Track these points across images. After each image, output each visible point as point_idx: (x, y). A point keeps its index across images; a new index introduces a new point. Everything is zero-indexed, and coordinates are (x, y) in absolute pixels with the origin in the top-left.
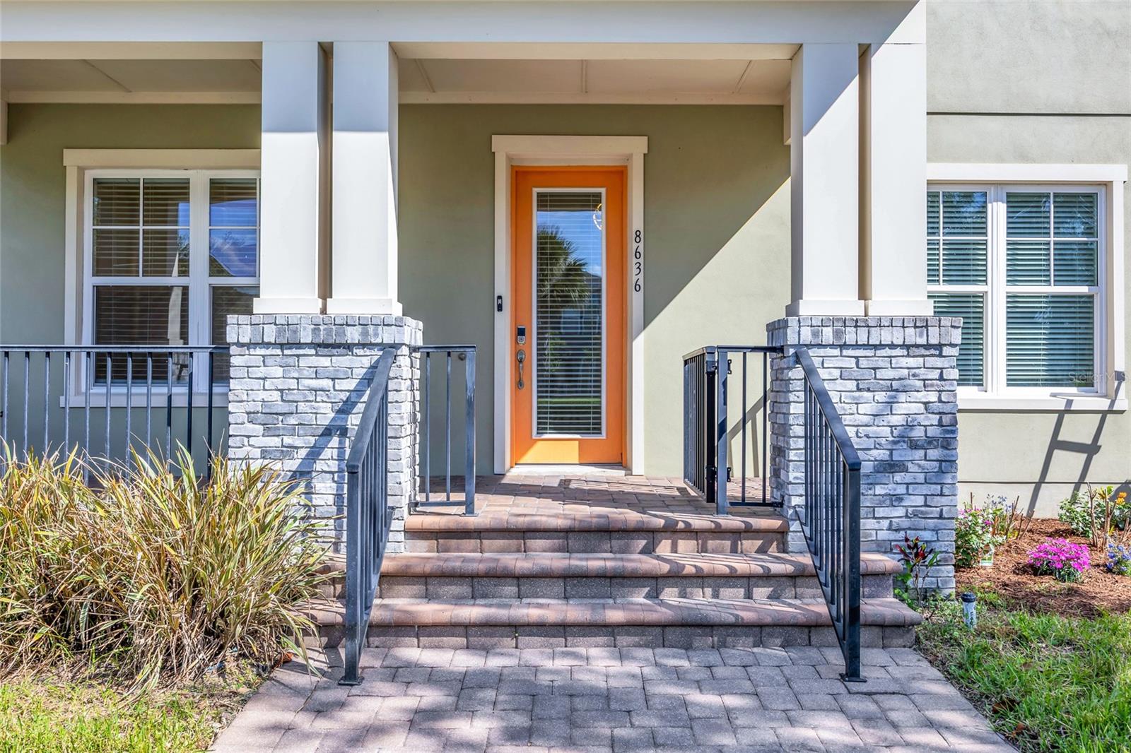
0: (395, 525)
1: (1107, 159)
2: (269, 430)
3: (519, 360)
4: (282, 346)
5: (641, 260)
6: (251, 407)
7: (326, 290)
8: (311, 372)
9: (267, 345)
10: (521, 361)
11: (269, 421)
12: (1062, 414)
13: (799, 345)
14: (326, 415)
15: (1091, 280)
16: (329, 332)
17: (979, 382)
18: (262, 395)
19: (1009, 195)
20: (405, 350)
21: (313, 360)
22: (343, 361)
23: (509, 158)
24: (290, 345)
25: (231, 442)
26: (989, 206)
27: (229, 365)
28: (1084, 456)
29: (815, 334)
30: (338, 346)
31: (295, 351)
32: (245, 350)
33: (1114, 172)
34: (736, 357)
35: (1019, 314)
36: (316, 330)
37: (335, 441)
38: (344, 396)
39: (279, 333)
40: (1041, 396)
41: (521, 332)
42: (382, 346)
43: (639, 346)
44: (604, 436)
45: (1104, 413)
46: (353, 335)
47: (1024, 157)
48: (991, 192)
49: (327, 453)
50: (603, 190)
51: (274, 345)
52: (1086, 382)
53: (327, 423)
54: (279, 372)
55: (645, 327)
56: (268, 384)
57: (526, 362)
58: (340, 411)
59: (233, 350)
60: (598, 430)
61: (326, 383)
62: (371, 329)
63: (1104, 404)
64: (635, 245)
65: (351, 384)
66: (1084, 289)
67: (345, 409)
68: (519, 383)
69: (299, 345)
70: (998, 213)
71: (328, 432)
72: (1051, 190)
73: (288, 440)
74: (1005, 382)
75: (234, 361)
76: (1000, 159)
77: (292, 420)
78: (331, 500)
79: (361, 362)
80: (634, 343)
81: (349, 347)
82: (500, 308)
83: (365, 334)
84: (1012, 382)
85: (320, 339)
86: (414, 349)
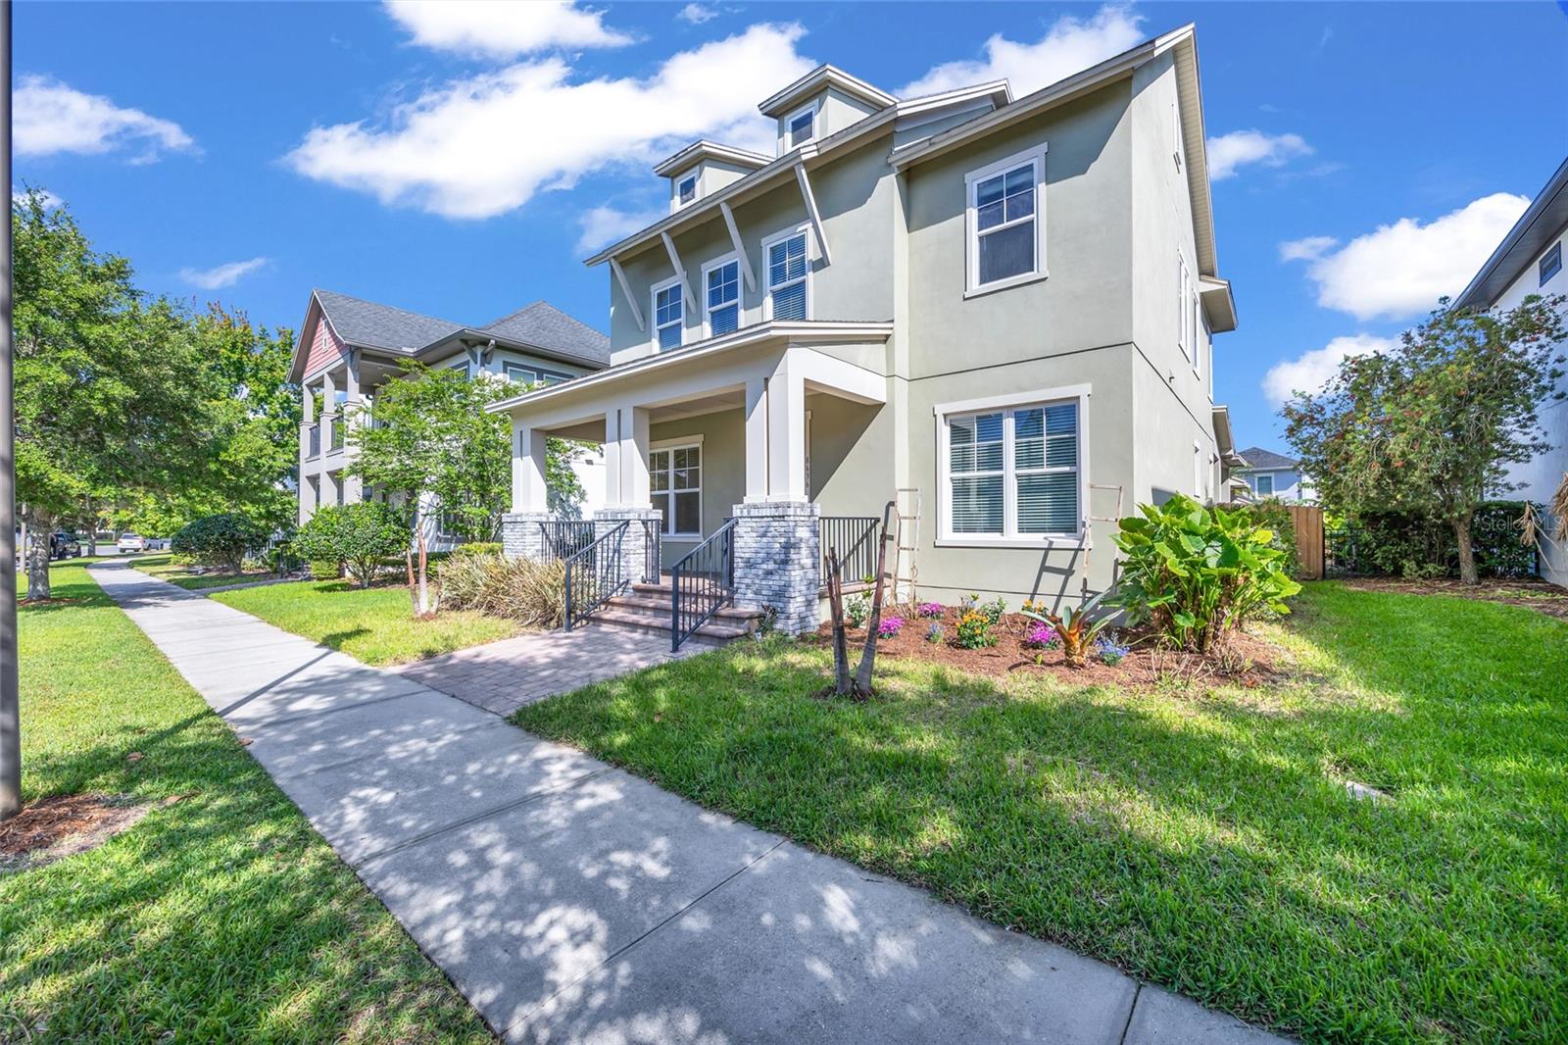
1: (1077, 381)
7: (621, 500)
12: (1047, 550)
15: (1074, 464)
17: (1001, 530)
19: (1016, 413)
26: (1003, 421)
28: (1063, 577)
33: (1082, 389)
35: (1026, 487)
40: (1038, 539)
45: (1077, 550)
47: (1021, 389)
48: (1005, 413)
52: (1071, 529)
63: (1075, 544)
66: (1067, 469)
70: (1009, 425)
72: (1043, 407)
74: (1016, 530)
76: (1006, 392)
84: (1021, 530)
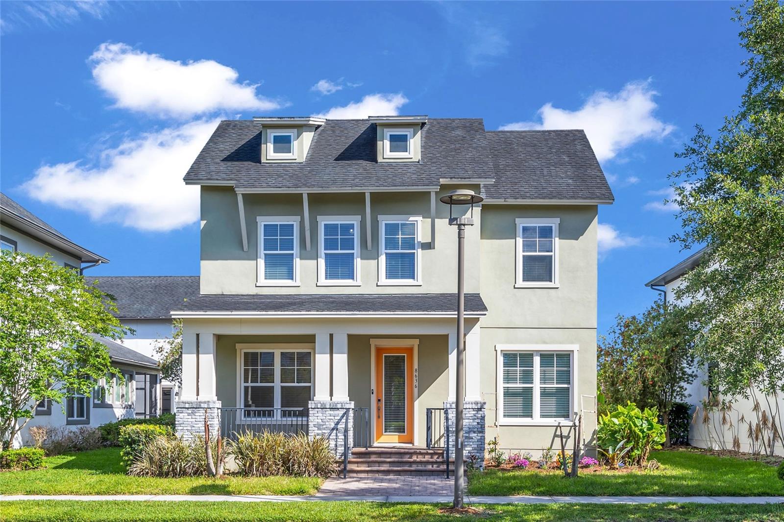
0: (350, 452)
1: (572, 343)
2: (319, 429)
3: (379, 409)
4: (322, 409)
5: (417, 378)
6: (314, 423)
7: (331, 395)
8: (329, 415)
9: (318, 408)
10: (379, 410)
11: (319, 427)
12: (557, 427)
13: (447, 408)
14: (333, 425)
15: (569, 383)
16: (333, 405)
17: (531, 417)
18: (318, 420)
19: (540, 354)
20: (351, 409)
21: (329, 412)
22: (336, 412)
23: (375, 345)
24: (324, 408)
25: (310, 432)
26: (534, 357)
27: (309, 413)
29: (451, 406)
30: (335, 408)
31: (325, 410)
32: (313, 409)
33: (575, 347)
34: (433, 411)
35: (544, 393)
36: (330, 405)
37: (335, 431)
38: (337, 421)
39: (322, 405)
40: (551, 421)
41: (379, 400)
42: (346, 409)
43: (416, 403)
44: (406, 434)
45: (572, 427)
46: (339, 406)
47: (545, 343)
48: (535, 354)
49: (332, 434)
50: (405, 355)
51: (320, 408)
52: (566, 416)
53: (333, 427)
54: (321, 415)
55: (418, 398)
56: (318, 418)
57: (381, 410)
58: (335, 424)
59: (310, 409)
60: (404, 432)
61: (333, 418)
62: (343, 404)
63: (570, 424)
64: (415, 373)
65: (339, 418)
66: (566, 386)
67: (337, 424)
68: (379, 417)
69: (326, 408)
70: (537, 360)
71: (333, 429)
72: (555, 353)
73: (323, 431)
74: (540, 417)
75: (310, 412)
76: (537, 343)
77: (324, 426)
78: (334, 446)
79: (341, 412)
80: (415, 403)
81: (338, 409)
82: (373, 393)
83: (342, 406)
84: (542, 416)
85: (331, 407)
86: (353, 409)
